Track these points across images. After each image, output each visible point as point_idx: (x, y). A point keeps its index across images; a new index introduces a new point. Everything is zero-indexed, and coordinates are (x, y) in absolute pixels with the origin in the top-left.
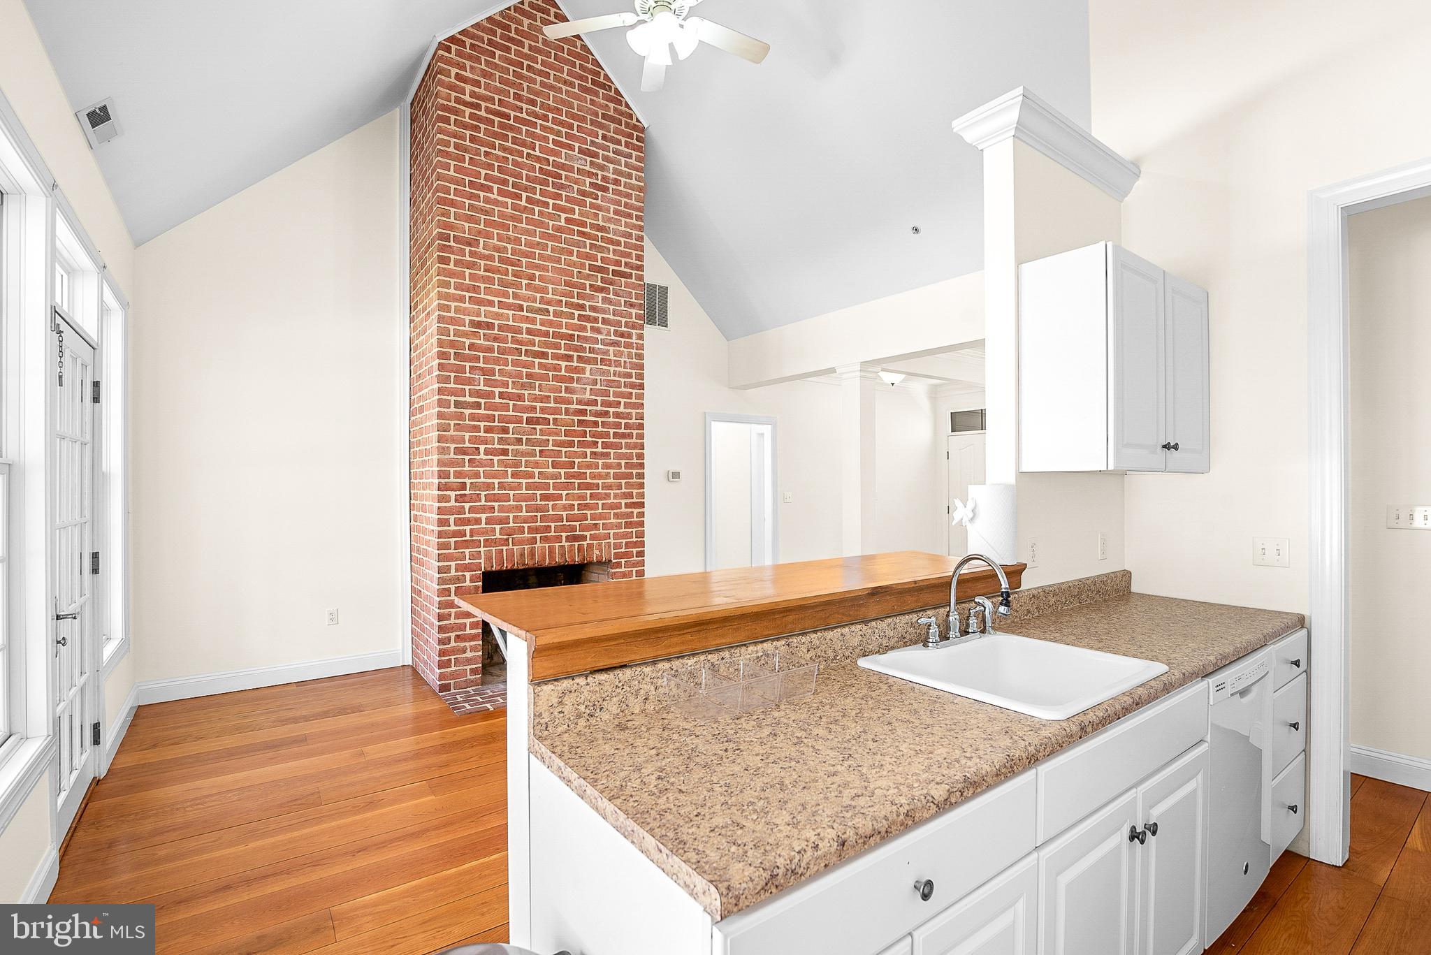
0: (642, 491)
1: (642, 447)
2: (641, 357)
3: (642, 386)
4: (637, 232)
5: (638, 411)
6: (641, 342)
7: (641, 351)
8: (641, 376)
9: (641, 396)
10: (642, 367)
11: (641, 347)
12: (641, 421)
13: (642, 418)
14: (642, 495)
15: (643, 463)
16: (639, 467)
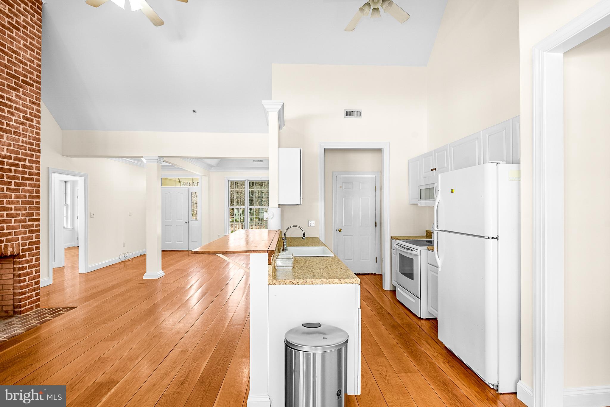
0: (38, 212)
1: (39, 186)
2: (39, 134)
3: (39, 151)
4: (37, 62)
5: (37, 165)
6: (38, 125)
7: (39, 131)
8: (38, 145)
9: (38, 157)
10: (39, 140)
11: (39, 129)
12: (38, 171)
13: (39, 170)
14: (39, 214)
15: (40, 196)
16: (37, 198)
